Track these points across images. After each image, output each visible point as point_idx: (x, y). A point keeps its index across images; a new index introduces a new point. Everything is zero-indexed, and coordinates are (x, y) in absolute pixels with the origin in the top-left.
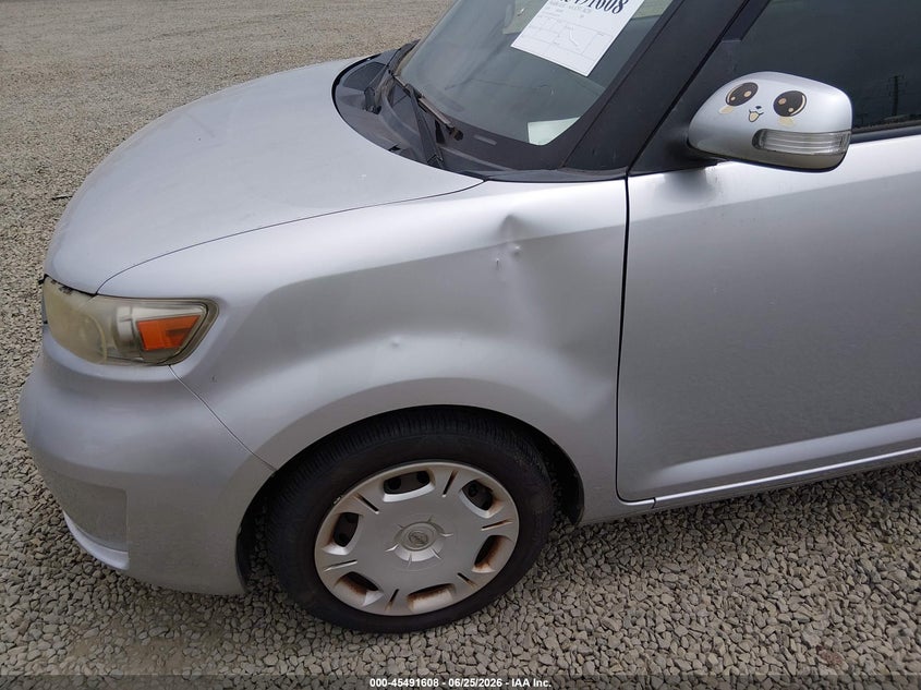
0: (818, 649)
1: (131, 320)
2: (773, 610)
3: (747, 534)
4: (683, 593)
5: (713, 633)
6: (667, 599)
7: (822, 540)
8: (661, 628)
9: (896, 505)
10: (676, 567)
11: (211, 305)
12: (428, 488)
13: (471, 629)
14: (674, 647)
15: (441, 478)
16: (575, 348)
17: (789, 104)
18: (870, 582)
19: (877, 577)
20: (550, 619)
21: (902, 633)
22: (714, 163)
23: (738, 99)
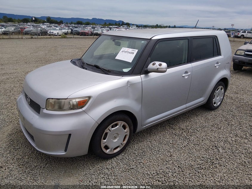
0: (172, 143)
1: (76, 101)
2: (164, 141)
3: (156, 133)
4: (151, 142)
5: (158, 145)
6: (150, 143)
7: (166, 131)
8: (151, 147)
9: (174, 125)
10: (148, 139)
11: (89, 97)
12: (118, 126)
13: (123, 155)
14: (154, 148)
15: (120, 124)
16: (136, 100)
17: (160, 65)
18: (175, 135)
19: (176, 134)
20: (134, 150)
21: (181, 139)
22: (149, 73)
23: (154, 64)
